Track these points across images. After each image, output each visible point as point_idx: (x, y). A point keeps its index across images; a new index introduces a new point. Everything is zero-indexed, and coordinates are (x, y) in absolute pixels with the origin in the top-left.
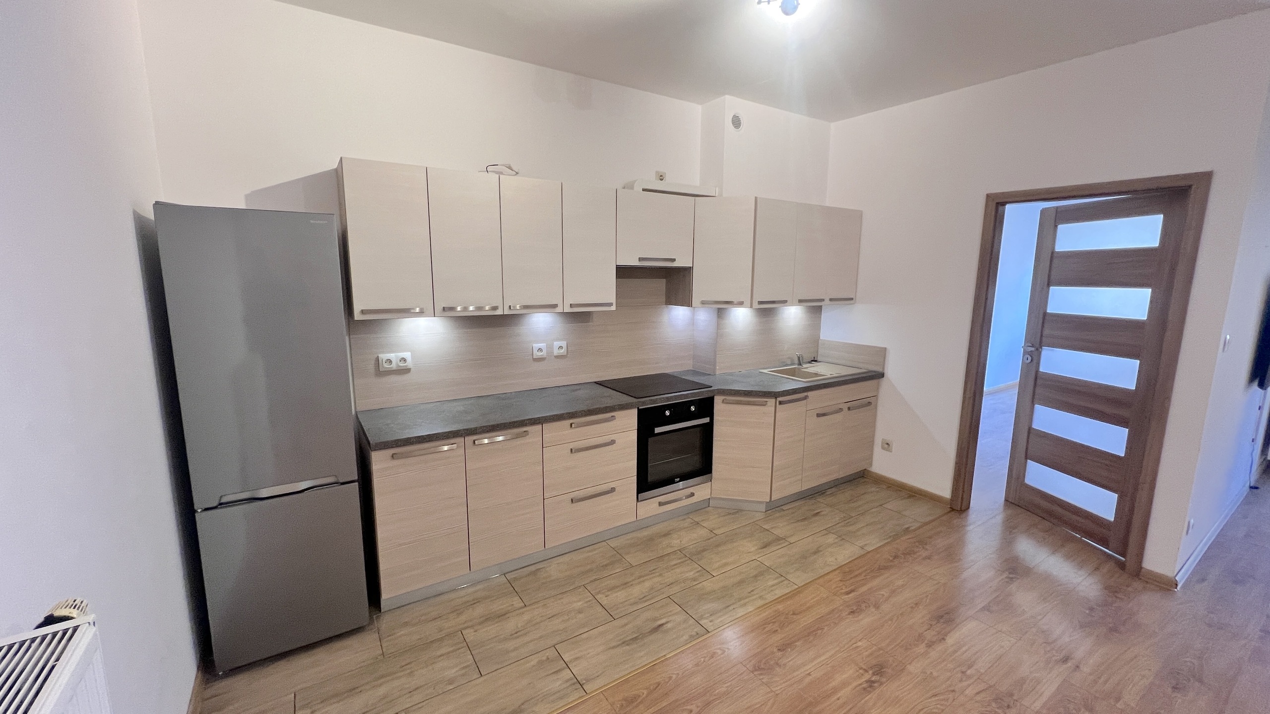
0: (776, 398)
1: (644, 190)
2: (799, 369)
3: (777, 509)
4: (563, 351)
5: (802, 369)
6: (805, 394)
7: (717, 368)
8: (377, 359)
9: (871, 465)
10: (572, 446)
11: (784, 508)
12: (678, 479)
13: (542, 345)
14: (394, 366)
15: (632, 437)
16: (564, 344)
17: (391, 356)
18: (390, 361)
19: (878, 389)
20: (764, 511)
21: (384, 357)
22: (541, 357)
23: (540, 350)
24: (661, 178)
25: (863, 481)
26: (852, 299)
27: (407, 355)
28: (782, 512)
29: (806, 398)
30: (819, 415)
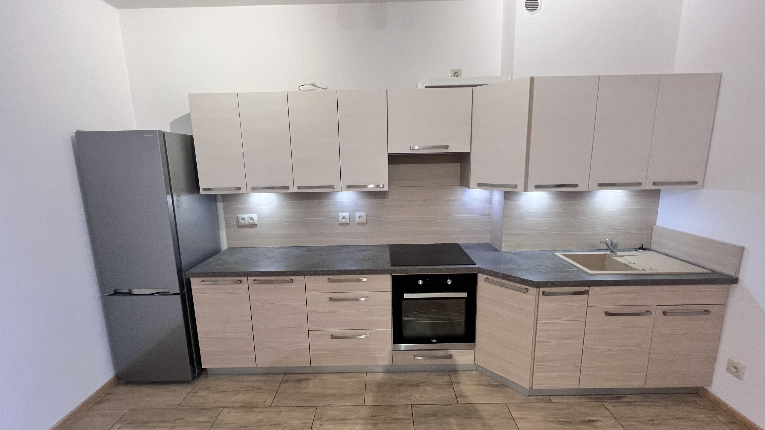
0: (539, 288)
1: (426, 87)
2: (609, 256)
3: (544, 397)
4: (363, 220)
5: (615, 256)
6: (587, 288)
7: (504, 245)
8: (238, 217)
9: (710, 384)
10: (331, 295)
11: (554, 399)
12: (435, 341)
13: (346, 214)
14: (246, 222)
15: (387, 296)
16: (363, 214)
17: (245, 216)
18: (243, 219)
19: (727, 296)
20: (527, 395)
21: (241, 216)
22: (344, 223)
23: (344, 218)
24: (457, 74)
25: (692, 399)
26: (695, 183)
27: (254, 216)
28: (549, 404)
29: (586, 292)
30: (608, 314)
